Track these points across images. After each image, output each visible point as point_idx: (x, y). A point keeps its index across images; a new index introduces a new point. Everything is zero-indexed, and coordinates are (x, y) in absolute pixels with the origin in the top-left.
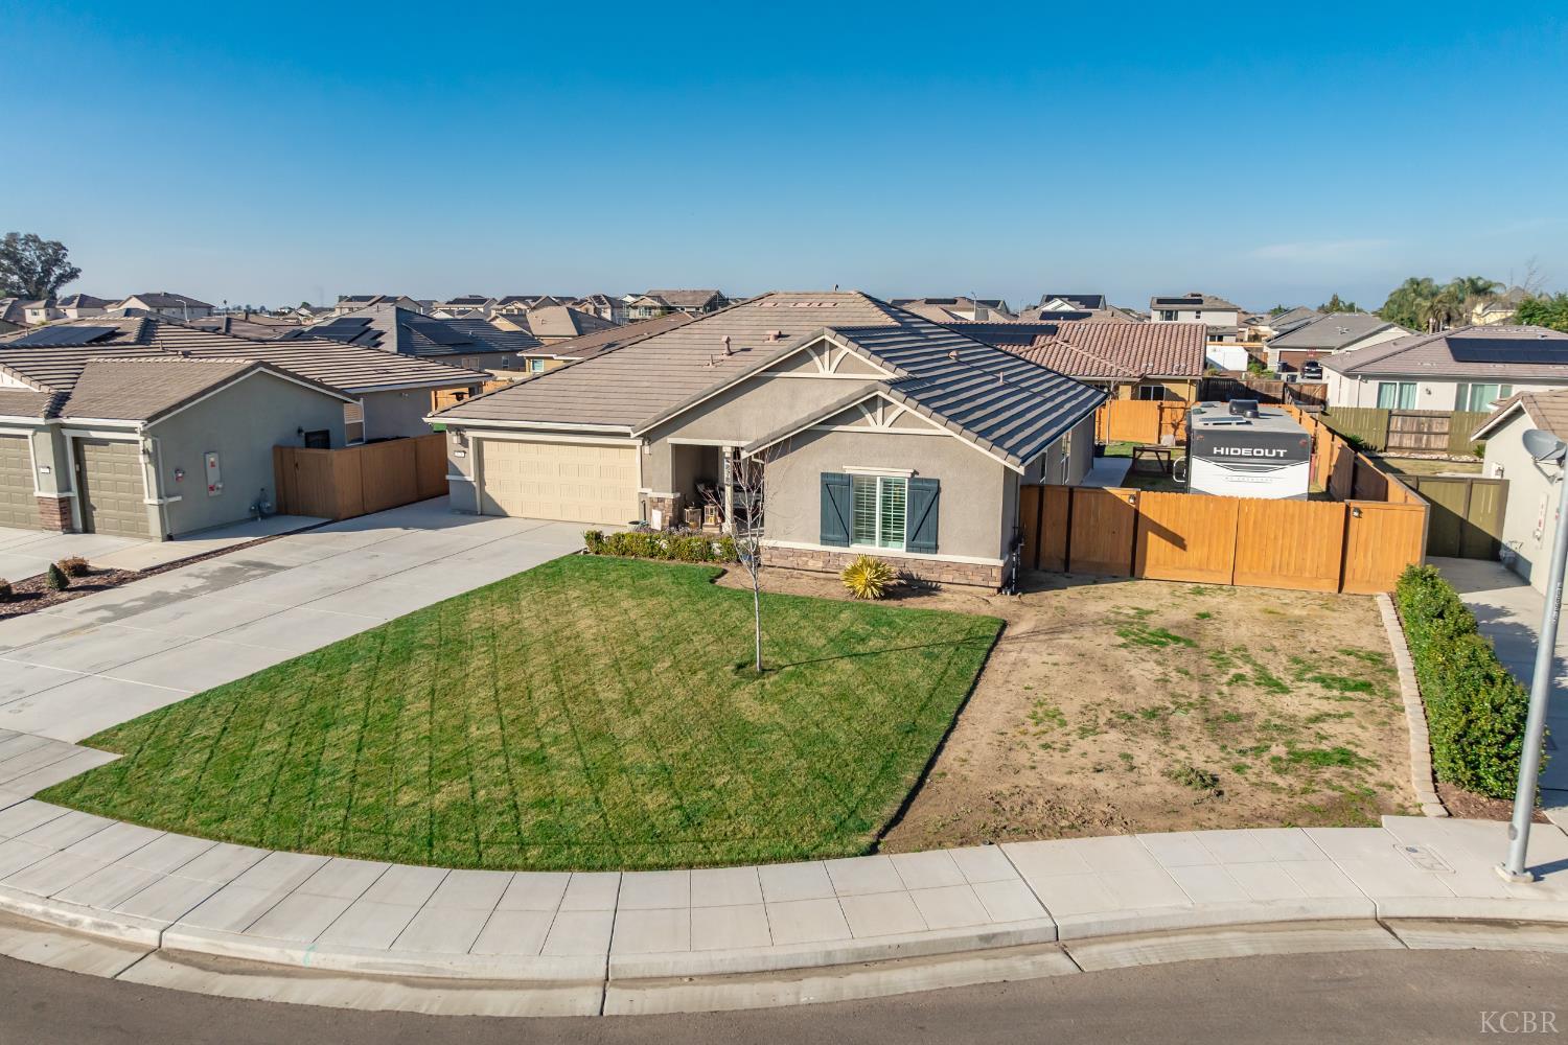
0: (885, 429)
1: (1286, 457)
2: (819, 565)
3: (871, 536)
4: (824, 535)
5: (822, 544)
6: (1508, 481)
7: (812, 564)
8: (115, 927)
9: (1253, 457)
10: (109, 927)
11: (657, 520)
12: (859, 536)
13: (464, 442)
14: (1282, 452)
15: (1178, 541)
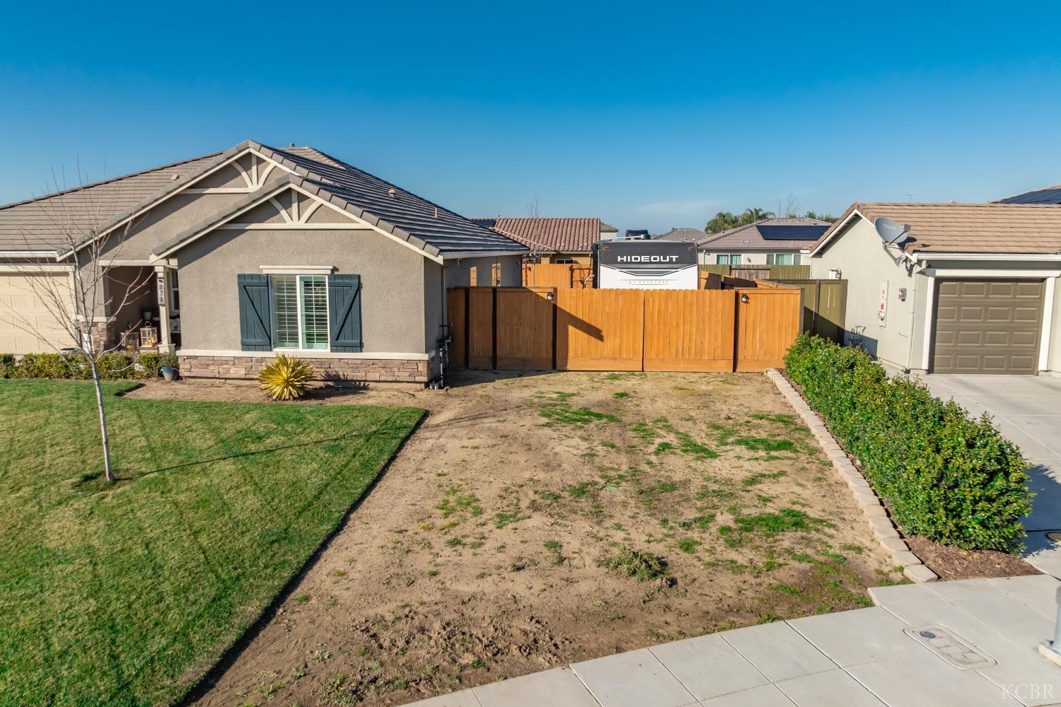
0: (301, 224)
1: (678, 262)
2: (242, 372)
3: (294, 338)
4: (245, 340)
5: (243, 350)
6: (847, 280)
7: (233, 372)
9: (651, 263)
12: (282, 340)
14: (674, 258)
15: (596, 333)
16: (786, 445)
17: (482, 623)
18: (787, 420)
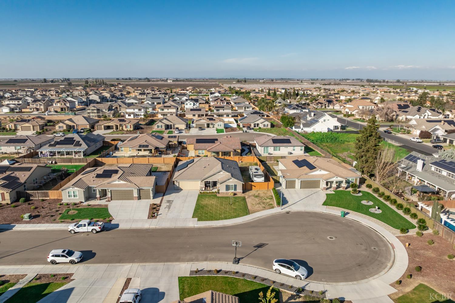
1: (262, 177)
2: (226, 193)
4: (226, 190)
9: (259, 177)
11: (204, 189)
12: (229, 190)
13: (177, 182)
15: (255, 187)
16: (271, 199)
17: (258, 210)
18: (272, 196)
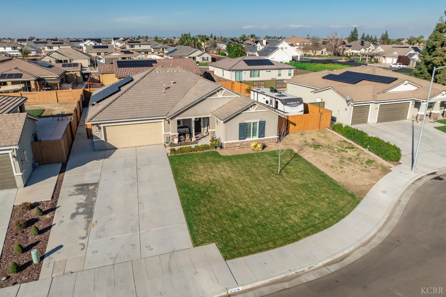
0: (254, 111)
1: (300, 103)
2: (239, 145)
3: (250, 136)
4: (240, 138)
5: (239, 140)
6: (325, 102)
7: (237, 145)
8: (313, 266)
9: (294, 104)
10: (312, 267)
11: (176, 141)
12: (246, 137)
13: (100, 128)
14: (299, 102)
15: (295, 125)
16: (353, 147)
18: (345, 141)
